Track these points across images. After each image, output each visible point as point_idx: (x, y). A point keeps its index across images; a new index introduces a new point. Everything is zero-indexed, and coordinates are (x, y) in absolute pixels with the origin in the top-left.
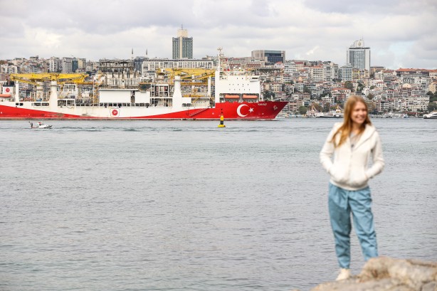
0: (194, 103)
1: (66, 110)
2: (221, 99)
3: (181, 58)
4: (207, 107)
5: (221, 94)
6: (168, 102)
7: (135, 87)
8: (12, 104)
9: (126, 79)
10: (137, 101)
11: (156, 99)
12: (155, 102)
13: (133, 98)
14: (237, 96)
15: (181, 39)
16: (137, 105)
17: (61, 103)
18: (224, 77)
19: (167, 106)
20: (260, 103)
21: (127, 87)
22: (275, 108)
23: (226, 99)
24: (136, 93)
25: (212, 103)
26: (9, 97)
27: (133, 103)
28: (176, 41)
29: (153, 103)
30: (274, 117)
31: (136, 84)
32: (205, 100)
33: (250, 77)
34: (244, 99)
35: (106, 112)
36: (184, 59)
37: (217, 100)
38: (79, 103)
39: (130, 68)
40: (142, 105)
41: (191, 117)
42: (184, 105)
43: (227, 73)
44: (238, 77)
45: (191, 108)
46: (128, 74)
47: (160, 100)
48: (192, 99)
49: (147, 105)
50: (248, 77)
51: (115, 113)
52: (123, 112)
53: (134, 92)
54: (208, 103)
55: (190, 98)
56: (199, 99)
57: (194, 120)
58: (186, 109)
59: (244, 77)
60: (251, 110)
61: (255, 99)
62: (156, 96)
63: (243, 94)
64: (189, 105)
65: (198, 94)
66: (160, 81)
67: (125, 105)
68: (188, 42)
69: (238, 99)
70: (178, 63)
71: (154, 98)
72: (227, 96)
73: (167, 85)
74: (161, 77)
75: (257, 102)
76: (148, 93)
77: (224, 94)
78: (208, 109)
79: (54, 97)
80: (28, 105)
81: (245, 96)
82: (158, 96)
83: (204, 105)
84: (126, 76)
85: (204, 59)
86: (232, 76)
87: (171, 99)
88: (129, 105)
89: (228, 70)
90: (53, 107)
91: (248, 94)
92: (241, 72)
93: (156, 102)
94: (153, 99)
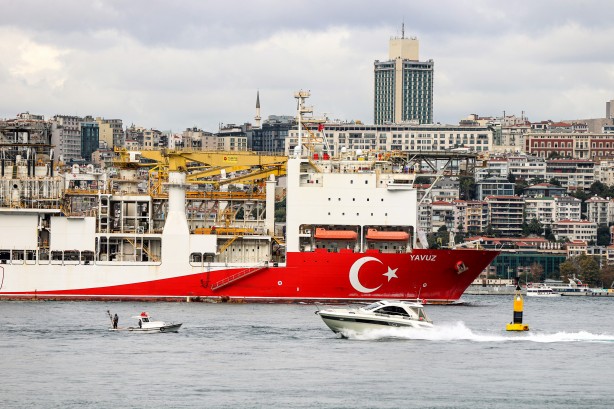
0: (224, 253)
2: (303, 241)
3: (399, 120)
4: (263, 265)
5: (303, 228)
6: (149, 249)
7: (49, 204)
9: (26, 178)
10: (57, 244)
11: (112, 240)
12: (109, 249)
13: (44, 235)
14: (351, 234)
15: (399, 66)
16: (57, 256)
18: (313, 176)
19: (145, 259)
20: (416, 252)
21: (25, 201)
22: (461, 268)
23: (318, 239)
24: (54, 221)
25: (277, 254)
27: (44, 251)
28: (384, 71)
29: (103, 250)
30: (458, 296)
31: (56, 193)
32: (259, 243)
33: (389, 178)
34: (370, 242)
36: (408, 123)
37: (292, 245)
39: (36, 146)
40: (71, 255)
41: (216, 292)
42: (196, 257)
43: (322, 164)
44: (353, 176)
45: (217, 266)
46: (32, 165)
47: (125, 242)
48: (220, 242)
49: (88, 257)
50: (383, 177)
53: (48, 217)
54: (265, 251)
55: (214, 238)
56: (240, 242)
57: (225, 301)
58: (200, 268)
59: (371, 177)
60: (391, 274)
61: (404, 242)
62: (114, 229)
63: (366, 228)
64: (209, 257)
65: (237, 225)
66: (124, 188)
67: (19, 255)
68: (419, 73)
69: (352, 241)
70: (389, 135)
71: (108, 235)
72: (320, 233)
73: (148, 198)
74: (128, 175)
75: (409, 249)
76: (91, 221)
77: (313, 228)
78: (265, 270)
81: (371, 234)
82: (117, 229)
83: (255, 259)
84: (23, 170)
85: (467, 125)
86: (335, 176)
87: (158, 242)
88: (31, 256)
89: (326, 157)
91: (381, 228)
92: (362, 163)
93: (114, 248)
94: (103, 239)
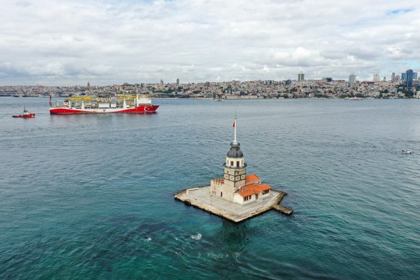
1: (87, 110)
5: (139, 104)
7: (110, 102)
8: (68, 108)
13: (110, 106)
14: (144, 105)
17: (86, 108)
19: (122, 108)
21: (108, 102)
24: (111, 104)
25: (136, 107)
26: (67, 106)
28: (299, 75)
29: (117, 107)
32: (134, 106)
34: (146, 105)
35: (101, 111)
37: (138, 106)
38: (92, 108)
40: (113, 108)
42: (127, 108)
47: (119, 106)
49: (115, 108)
51: (104, 111)
52: (107, 111)
55: (129, 106)
56: (132, 106)
61: (150, 105)
64: (129, 108)
65: (131, 104)
67: (107, 108)
71: (117, 105)
72: (141, 105)
73: (121, 101)
76: (115, 104)
78: (135, 109)
79: (83, 106)
80: (74, 109)
87: (123, 106)
88: (109, 108)
90: (83, 109)
